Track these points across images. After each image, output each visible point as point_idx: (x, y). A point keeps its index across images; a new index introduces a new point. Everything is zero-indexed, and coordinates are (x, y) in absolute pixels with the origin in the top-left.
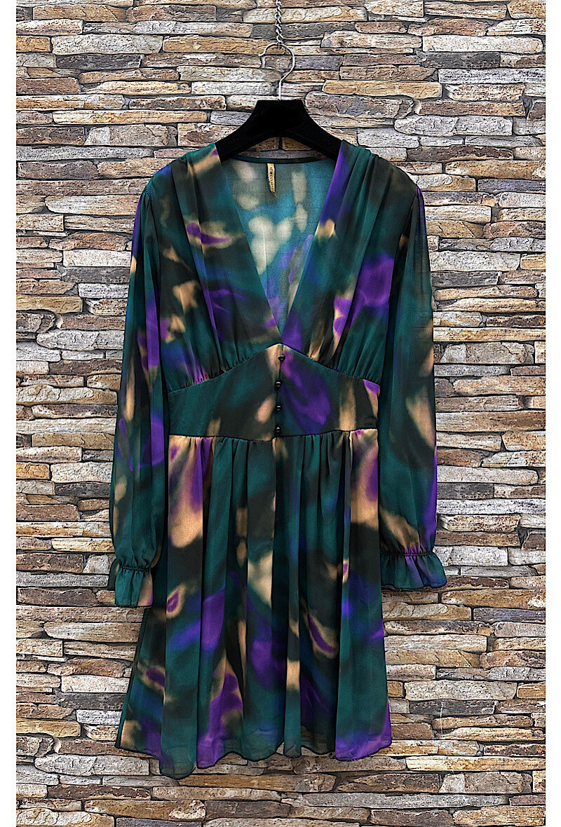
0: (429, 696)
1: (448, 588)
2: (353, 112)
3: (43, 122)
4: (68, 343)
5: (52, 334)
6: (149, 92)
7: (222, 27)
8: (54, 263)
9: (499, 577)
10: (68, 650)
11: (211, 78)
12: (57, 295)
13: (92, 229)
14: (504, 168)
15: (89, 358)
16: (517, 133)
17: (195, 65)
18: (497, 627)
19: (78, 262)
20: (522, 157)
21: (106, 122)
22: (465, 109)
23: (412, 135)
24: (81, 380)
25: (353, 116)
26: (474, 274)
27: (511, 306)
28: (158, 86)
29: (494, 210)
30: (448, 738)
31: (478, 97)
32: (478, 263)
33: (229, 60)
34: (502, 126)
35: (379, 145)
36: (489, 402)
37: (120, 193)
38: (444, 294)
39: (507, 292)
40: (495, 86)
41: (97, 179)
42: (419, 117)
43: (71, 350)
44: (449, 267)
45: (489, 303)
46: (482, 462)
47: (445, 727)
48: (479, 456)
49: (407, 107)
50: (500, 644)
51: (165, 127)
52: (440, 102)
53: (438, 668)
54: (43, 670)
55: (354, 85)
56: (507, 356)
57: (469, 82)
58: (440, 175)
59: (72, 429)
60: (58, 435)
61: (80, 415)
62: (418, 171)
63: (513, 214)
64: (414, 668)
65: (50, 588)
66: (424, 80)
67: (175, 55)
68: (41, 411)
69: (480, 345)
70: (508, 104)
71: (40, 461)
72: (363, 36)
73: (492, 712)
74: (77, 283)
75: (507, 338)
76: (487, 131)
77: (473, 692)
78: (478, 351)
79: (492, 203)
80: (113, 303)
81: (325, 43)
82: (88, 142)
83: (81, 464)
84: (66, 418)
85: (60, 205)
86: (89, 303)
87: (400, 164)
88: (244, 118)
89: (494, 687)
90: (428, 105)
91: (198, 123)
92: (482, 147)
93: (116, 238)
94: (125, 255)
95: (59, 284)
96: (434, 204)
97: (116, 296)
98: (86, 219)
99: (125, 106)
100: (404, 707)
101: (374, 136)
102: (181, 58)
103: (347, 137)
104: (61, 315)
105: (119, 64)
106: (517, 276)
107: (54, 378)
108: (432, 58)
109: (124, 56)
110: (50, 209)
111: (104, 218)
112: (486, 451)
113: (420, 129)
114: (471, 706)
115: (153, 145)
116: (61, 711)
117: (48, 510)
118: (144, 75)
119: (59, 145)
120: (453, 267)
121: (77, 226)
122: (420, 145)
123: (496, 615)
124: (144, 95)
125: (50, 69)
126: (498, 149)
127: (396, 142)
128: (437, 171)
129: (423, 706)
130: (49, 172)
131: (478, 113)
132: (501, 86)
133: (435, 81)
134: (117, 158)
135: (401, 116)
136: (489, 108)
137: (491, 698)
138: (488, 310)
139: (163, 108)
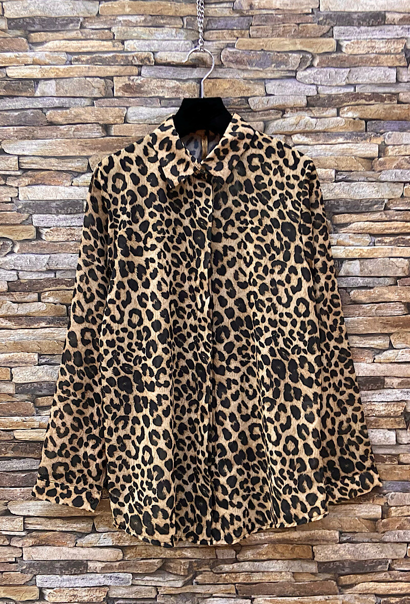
0: (334, 557)
2: (260, 65)
4: (24, 265)
6: (88, 49)
8: (11, 198)
9: (389, 455)
10: (28, 525)
11: (140, 37)
12: (14, 225)
13: (42, 168)
14: (389, 111)
15: (42, 277)
16: (400, 80)
17: (127, 25)
18: (389, 497)
19: (31, 197)
20: (405, 101)
21: (53, 76)
22: (355, 61)
23: (311, 85)
24: (35, 296)
25: (262, 69)
26: (365, 201)
27: (395, 229)
28: (96, 44)
29: (381, 147)
30: (350, 592)
31: (367, 50)
32: (368, 191)
33: (155, 21)
34: (388, 74)
35: (283, 93)
36: (379, 308)
37: (66, 137)
38: (340, 219)
39: (391, 216)
40: (381, 41)
41: (46, 126)
42: (317, 70)
43: (26, 271)
44: (344, 196)
45: (377, 226)
46: (374, 359)
47: (348, 583)
48: (372, 353)
49: (306, 62)
50: (393, 511)
51: (103, 80)
52: (334, 55)
53: (341, 533)
54: (7, 543)
55: (261, 42)
56: (394, 270)
57: (359, 37)
58: (335, 118)
59: (29, 337)
60: (18, 343)
61: (36, 326)
62: (317, 115)
63: (397, 150)
64: (320, 533)
65: (13, 472)
66: (321, 36)
67: (110, 17)
68: (2, 323)
69: (372, 260)
70: (393, 56)
71: (3, 365)
73: (387, 569)
74: (31, 215)
75: (394, 255)
76: (375, 80)
77: (371, 552)
78: (370, 266)
79: (379, 141)
80: (62, 231)
81: (237, 5)
82: (38, 94)
83: (38, 367)
84: (24, 329)
85: (14, 148)
86: (41, 231)
87: (301, 109)
88: (170, 72)
89: (388, 548)
90: (324, 58)
91: (130, 76)
92: (370, 94)
93: (64, 175)
94: (71, 190)
95: (16, 215)
96: (330, 143)
97: (65, 225)
98: (38, 159)
99: (68, 62)
100: (313, 568)
101: (279, 85)
102: (114, 20)
103: (257, 86)
104: (18, 241)
105: (63, 25)
106: (401, 202)
107: (12, 295)
108: (328, 17)
109: (66, 18)
110: (6, 151)
111: (53, 159)
112: (377, 349)
113: (318, 79)
114: (369, 565)
115: (93, 96)
116: (23, 577)
117: (10, 407)
118: (84, 35)
119: (13, 96)
120: (347, 195)
121: (30, 166)
122: (318, 93)
123: (388, 487)
124: (83, 53)
125: (2, 30)
126: (384, 95)
127: (298, 91)
128: (333, 115)
129: (330, 566)
130: (4, 120)
131: (367, 65)
132: (386, 40)
133: (330, 37)
134: (63, 107)
135: (302, 68)
136: (376, 60)
137: (386, 557)
138: (376, 232)
139: (101, 64)
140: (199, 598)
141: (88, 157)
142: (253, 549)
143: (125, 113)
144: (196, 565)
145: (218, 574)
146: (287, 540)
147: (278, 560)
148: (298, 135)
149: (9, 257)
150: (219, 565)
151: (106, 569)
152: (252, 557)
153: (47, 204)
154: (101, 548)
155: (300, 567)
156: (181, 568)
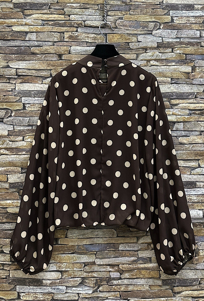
0: (171, 277)
2: (135, 28)
3: (8, 30)
4: (17, 122)
5: (10, 119)
6: (52, 19)
8: (12, 89)
9: (199, 223)
11: (78, 13)
12: (12, 102)
13: (28, 75)
14: (197, 50)
15: (26, 129)
16: (202, 36)
17: (71, 8)
18: (199, 245)
19: (22, 88)
21: (35, 31)
22: (180, 27)
23: (159, 37)
24: (21, 138)
25: (136, 29)
26: (186, 93)
27: (201, 107)
28: (56, 16)
29: (193, 67)
30: (179, 296)
31: (186, 21)
32: (187, 89)
33: (84, 7)
34: (196, 33)
35: (146, 41)
36: (193, 147)
37: (40, 60)
38: (174, 102)
39: (199, 101)
40: (193, 17)
41: (31, 54)
42: (162, 30)
43: (18, 125)
44: (175, 91)
45: (192, 106)
46: (191, 173)
47: (178, 291)
48: (190, 170)
49: (157, 25)
50: (201, 253)
51: (59, 34)
52: (170, 24)
54: (2, 268)
55: (136, 17)
56: (200, 127)
57: (182, 15)
59: (17, 159)
60: (11, 162)
61: (20, 153)
62: (162, 51)
63: (201, 69)
65: (6, 230)
66: (164, 15)
67: (63, 4)
68: (4, 151)
69: (189, 123)
70: (198, 25)
71: (3, 173)
73: (198, 284)
74: (21, 97)
75: (200, 120)
76: (190, 36)
77: (190, 275)
78: (188, 125)
79: (192, 64)
80: (36, 105)
82: (27, 39)
83: (21, 174)
84: (15, 155)
85: (14, 65)
86: (26, 105)
87: (155, 48)
88: (92, 30)
89: (198, 272)
90: (165, 25)
91: (73, 32)
92: (187, 42)
93: (38, 78)
94: (42, 86)
95: (14, 98)
96: (168, 65)
97: (38, 102)
98: (26, 70)
99: (42, 24)
100: (160, 283)
101: (144, 37)
102: (65, 5)
103: (133, 38)
104: (14, 110)
105: (40, 7)
106: (203, 94)
107: (10, 137)
108: (167, 6)
109: (42, 4)
110: (10, 66)
111: (33, 70)
112: (192, 167)
113: (162, 35)
114: (189, 281)
115: (54, 41)
116: (9, 286)
117: (6, 195)
118: (51, 12)
119: (14, 40)
120: (177, 90)
121: (22, 73)
122: (163, 41)
123: (198, 239)
124: (50, 20)
125: (11, 8)
126: (194, 43)
127: (153, 40)
128: (170, 52)
129: (168, 282)
130: (10, 51)
131: (186, 28)
132: (195, 17)
133: (168, 15)
134: (39, 46)
135: (155, 29)
136: (190, 26)
137: (198, 278)
138: (192, 108)
139: (58, 26)
140: (100, 300)
141: (51, 70)
142: (129, 272)
143: (69, 49)
144: (99, 281)
145: (111, 286)
146: (147, 268)
147: (142, 278)
148: (153, 61)
149: (9, 118)
150: (111, 281)
151: (52, 284)
152: (129, 276)
153: (30, 92)
154: (50, 272)
155: (153, 282)
156: (91, 283)
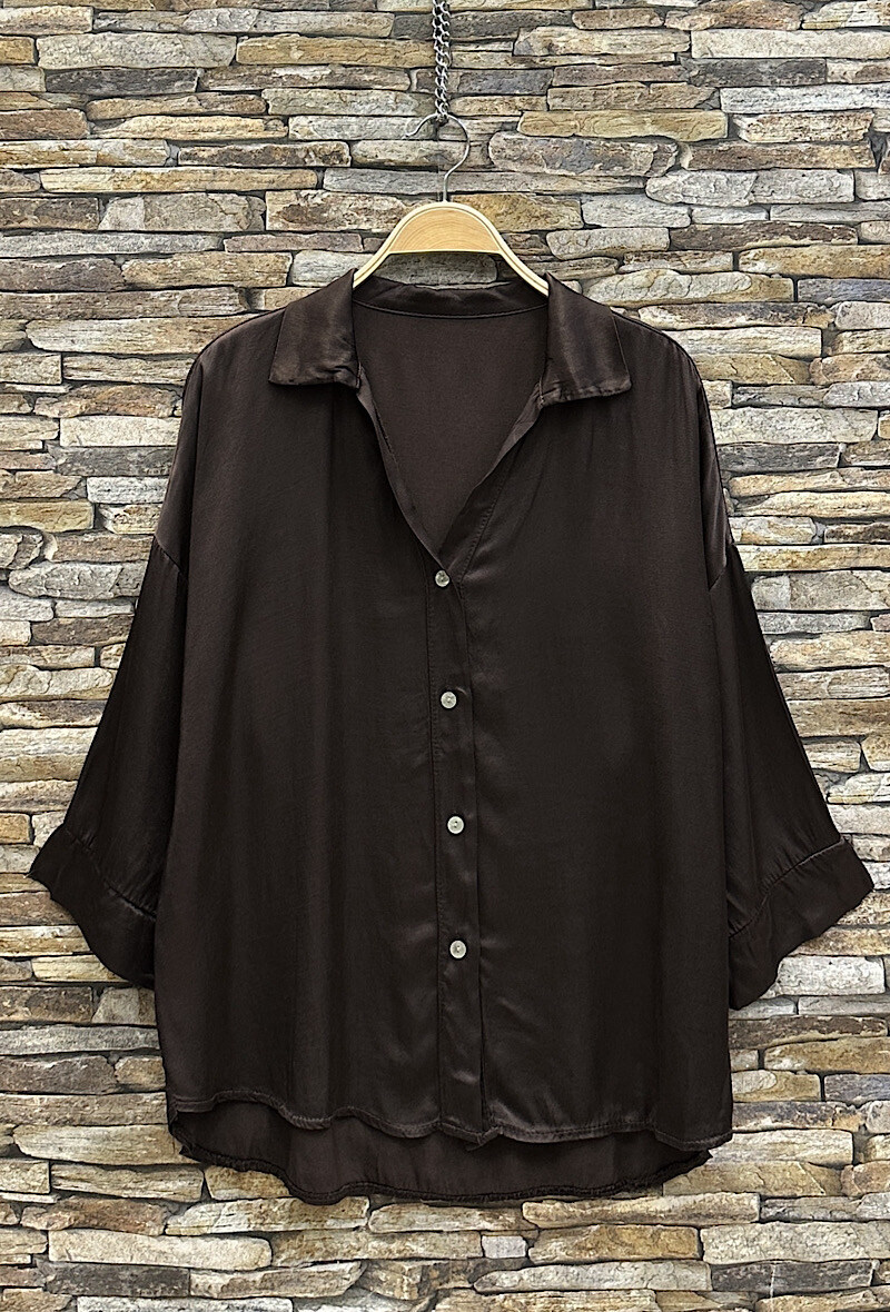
0: (748, 1254)
1: (776, 1041)
2: (571, 165)
3: (22, 189)
4: (66, 586)
5: (37, 571)
6: (213, 135)
7: (342, 20)
8: (44, 442)
9: (869, 1015)
10: (60, 1181)
11: (322, 109)
12: (47, 499)
13: (114, 379)
14: (841, 260)
15: (105, 615)
16: (863, 197)
17: (294, 86)
18: (869, 1113)
19: (87, 439)
20: (873, 239)
21: (137, 188)
22: (768, 158)
23: (677, 204)
24: (89, 654)
25: (574, 174)
26: (797, 447)
27: (866, 506)
28: (229, 124)
29: (826, 333)
31: (791, 135)
32: (803, 428)
33: (354, 77)
34: (836, 185)
35: (620, 224)
36: (837, 681)
37: (164, 314)
38: (745, 486)
39: (855, 481)
40: (822, 115)
41: (122, 291)
42: (689, 175)
43: (73, 600)
44: (751, 437)
45: (826, 501)
46: (829, 794)
48: (821, 781)
49: (668, 154)
50: (878, 1147)
51: (243, 198)
52: (724, 146)
53: (762, 1199)
54: (13, 1220)
55: (572, 120)
56: (862, 596)
57: (774, 109)
58: (730, 274)
59: (71, 747)
60: (45, 760)
61: (86, 720)
62: (691, 267)
63: (861, 340)
64: (717, 1200)
65: (26, 1057)
66: (695, 108)
67: (259, 69)
68: (14, 714)
69: (815, 575)
70: (845, 148)
71: (12, 808)
72: (587, 35)
73: (869, 1283)
74: (85, 478)
75: (861, 563)
76: (810, 196)
77: (831, 1243)
78: (812, 590)
79: (823, 321)
80: (149, 512)
81: (520, 46)
82: (106, 225)
84: (61, 727)
85: (53, 337)
86: (104, 512)
87: (658, 254)
88: (383, 181)
89: (869, 1232)
90: (703, 152)
91: (301, 189)
92: (801, 224)
93: (157, 394)
94: (171, 425)
95: (52, 479)
96: (720, 325)
97: (156, 499)
98: (102, 360)
99: (171, 160)
100: (701, 1279)
101: (611, 207)
102: (268, 74)
103: (564, 209)
104: (55, 535)
105: (159, 85)
106: (874, 450)
107: (38, 651)
108: (708, 69)
109: (168, 70)
110: (35, 344)
111: (134, 360)
112: (834, 772)
113: (691, 194)
114: (828, 1273)
115: (222, 230)
116: (47, 1301)
117: (27, 903)
118: (205, 104)
119: (51, 230)
120: (760, 435)
121: (86, 374)
122: (692, 222)
123: (866, 1089)
124: (202, 142)
125: (33, 94)
126: (830, 227)
127: (650, 218)
128: (725, 267)
129: (738, 1274)
130: (33, 278)
131: (792, 165)
132: (832, 114)
133: (714, 109)
134: (158, 253)
135: (656, 171)
136: (811, 156)
137: (867, 1256)
138: (825, 513)
139: (240, 165)
142: (565, 1235)
143: (288, 264)
144: (435, 1274)
145: (487, 1294)
146: (643, 1215)
147: (622, 1261)
148: (653, 309)
149: (35, 570)
150: (489, 1272)
151: (233, 1291)
152: (564, 1253)
153: (121, 454)
154: (222, 1239)
155: (671, 1277)
156: (401, 1281)
